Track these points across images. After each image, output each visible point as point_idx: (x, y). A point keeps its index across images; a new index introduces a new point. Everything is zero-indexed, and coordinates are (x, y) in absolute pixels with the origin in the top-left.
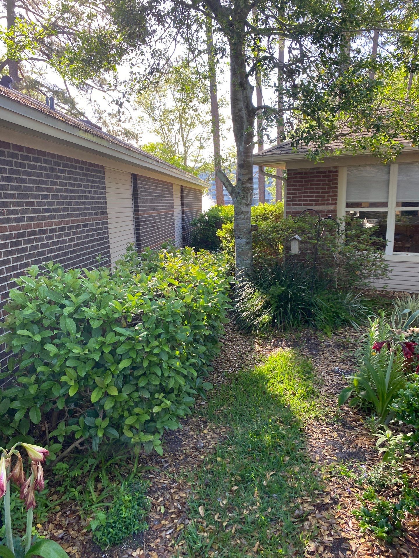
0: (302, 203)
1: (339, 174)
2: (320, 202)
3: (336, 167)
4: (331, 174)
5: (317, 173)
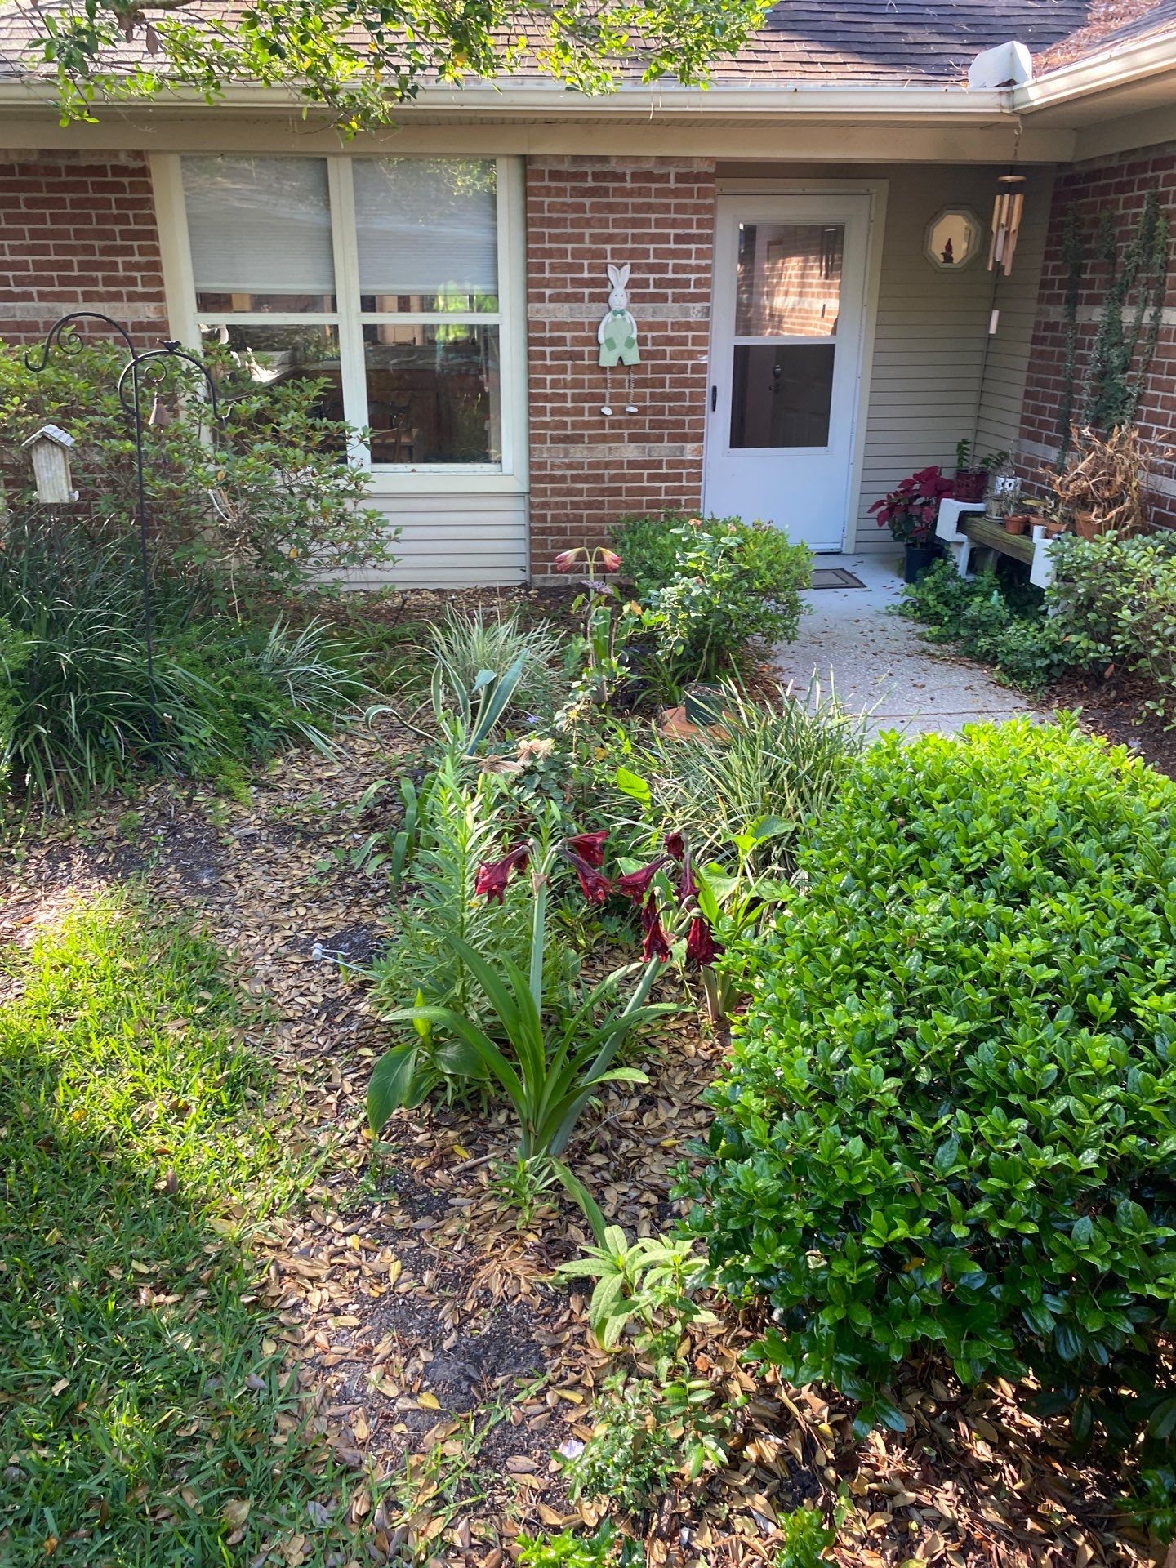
0: (34, 289)
1: (155, 181)
2: (101, 289)
3: (138, 154)
4: (126, 180)
5: (72, 170)
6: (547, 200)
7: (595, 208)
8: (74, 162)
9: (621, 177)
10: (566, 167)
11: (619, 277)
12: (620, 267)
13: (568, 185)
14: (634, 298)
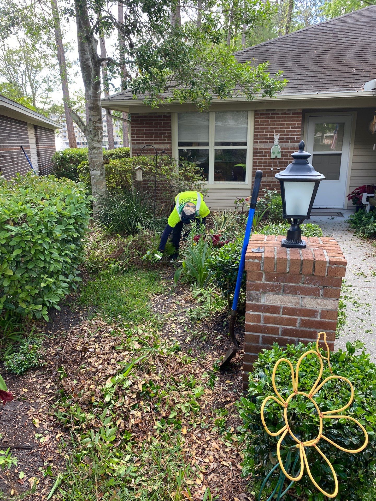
0: (144, 142)
1: (172, 118)
3: (169, 113)
5: (155, 117)
6: (260, 120)
7: (271, 121)
8: (155, 115)
9: (278, 114)
10: (265, 112)
11: (277, 137)
12: (277, 135)
13: (265, 116)
14: (280, 142)
